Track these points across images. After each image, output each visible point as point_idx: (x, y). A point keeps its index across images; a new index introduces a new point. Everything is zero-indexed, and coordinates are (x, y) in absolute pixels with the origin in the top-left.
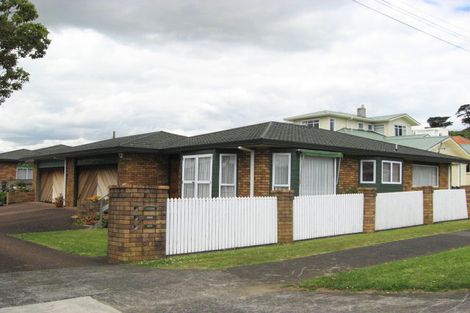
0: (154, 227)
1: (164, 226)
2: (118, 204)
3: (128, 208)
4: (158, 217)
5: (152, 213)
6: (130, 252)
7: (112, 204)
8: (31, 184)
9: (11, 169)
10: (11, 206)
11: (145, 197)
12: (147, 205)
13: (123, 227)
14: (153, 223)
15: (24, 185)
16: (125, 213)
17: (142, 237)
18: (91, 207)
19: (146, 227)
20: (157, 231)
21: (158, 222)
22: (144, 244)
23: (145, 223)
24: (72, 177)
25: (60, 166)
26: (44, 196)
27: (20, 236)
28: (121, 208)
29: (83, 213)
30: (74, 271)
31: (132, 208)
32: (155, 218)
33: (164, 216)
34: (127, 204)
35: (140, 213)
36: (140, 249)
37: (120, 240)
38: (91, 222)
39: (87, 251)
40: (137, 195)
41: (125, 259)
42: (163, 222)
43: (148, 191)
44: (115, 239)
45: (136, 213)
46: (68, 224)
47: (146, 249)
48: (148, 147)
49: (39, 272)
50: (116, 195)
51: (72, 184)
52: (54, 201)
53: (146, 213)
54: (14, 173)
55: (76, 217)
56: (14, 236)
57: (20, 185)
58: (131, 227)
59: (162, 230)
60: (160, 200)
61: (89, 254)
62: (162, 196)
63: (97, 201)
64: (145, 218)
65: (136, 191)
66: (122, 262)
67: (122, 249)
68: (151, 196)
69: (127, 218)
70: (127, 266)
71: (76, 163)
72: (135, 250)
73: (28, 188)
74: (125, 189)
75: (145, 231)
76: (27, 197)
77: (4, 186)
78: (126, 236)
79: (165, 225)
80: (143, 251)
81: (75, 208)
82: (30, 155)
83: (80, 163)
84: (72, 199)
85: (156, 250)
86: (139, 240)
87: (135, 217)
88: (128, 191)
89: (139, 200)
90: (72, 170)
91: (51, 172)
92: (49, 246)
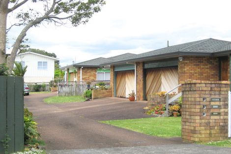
0: (219, 114)
1: (226, 114)
2: (190, 96)
3: (198, 99)
4: (222, 107)
5: (218, 103)
6: (200, 134)
7: (185, 96)
8: (109, 84)
9: (93, 73)
10: (96, 101)
11: (211, 91)
12: (213, 97)
13: (194, 114)
14: (218, 111)
15: (104, 85)
16: (195, 103)
17: (209, 123)
18: (159, 100)
19: (212, 114)
20: (222, 117)
21: (222, 110)
22: (211, 128)
23: (212, 111)
24: (141, 77)
25: (131, 69)
26: (119, 93)
27: (107, 122)
28: (193, 99)
29: (153, 105)
30: (159, 148)
31: (202, 99)
32: (219, 107)
33: (226, 106)
34: (197, 96)
35: (208, 103)
36: (208, 132)
37: (192, 124)
38: (159, 112)
39: (163, 134)
40: (205, 89)
41: (197, 140)
42: (226, 110)
43: (213, 85)
44: (187, 124)
45: (204, 103)
46: (142, 114)
47: (213, 132)
48: (202, 51)
49: (133, 148)
50: (188, 89)
51: (142, 83)
52: (127, 96)
53: (212, 103)
54: (95, 76)
55: (147, 108)
56: (104, 122)
57: (101, 85)
58: (201, 114)
59: (225, 117)
60: (223, 93)
61: (165, 136)
62: (225, 89)
63: (163, 95)
64: (212, 107)
65: (204, 85)
66: (194, 142)
67: (194, 132)
68: (216, 89)
69: (198, 107)
70: (199, 144)
71: (143, 66)
72: (204, 132)
73: (107, 87)
74: (195, 84)
75: (212, 117)
76: (106, 93)
77: (89, 86)
78: (197, 121)
79: (227, 112)
80: (210, 134)
81: (146, 102)
82: (107, 62)
83: (146, 66)
84: (142, 94)
85: (221, 133)
86: (208, 124)
87: (204, 107)
88: (198, 85)
89: (207, 92)
90: (141, 72)
91: (124, 73)
92: (132, 130)
